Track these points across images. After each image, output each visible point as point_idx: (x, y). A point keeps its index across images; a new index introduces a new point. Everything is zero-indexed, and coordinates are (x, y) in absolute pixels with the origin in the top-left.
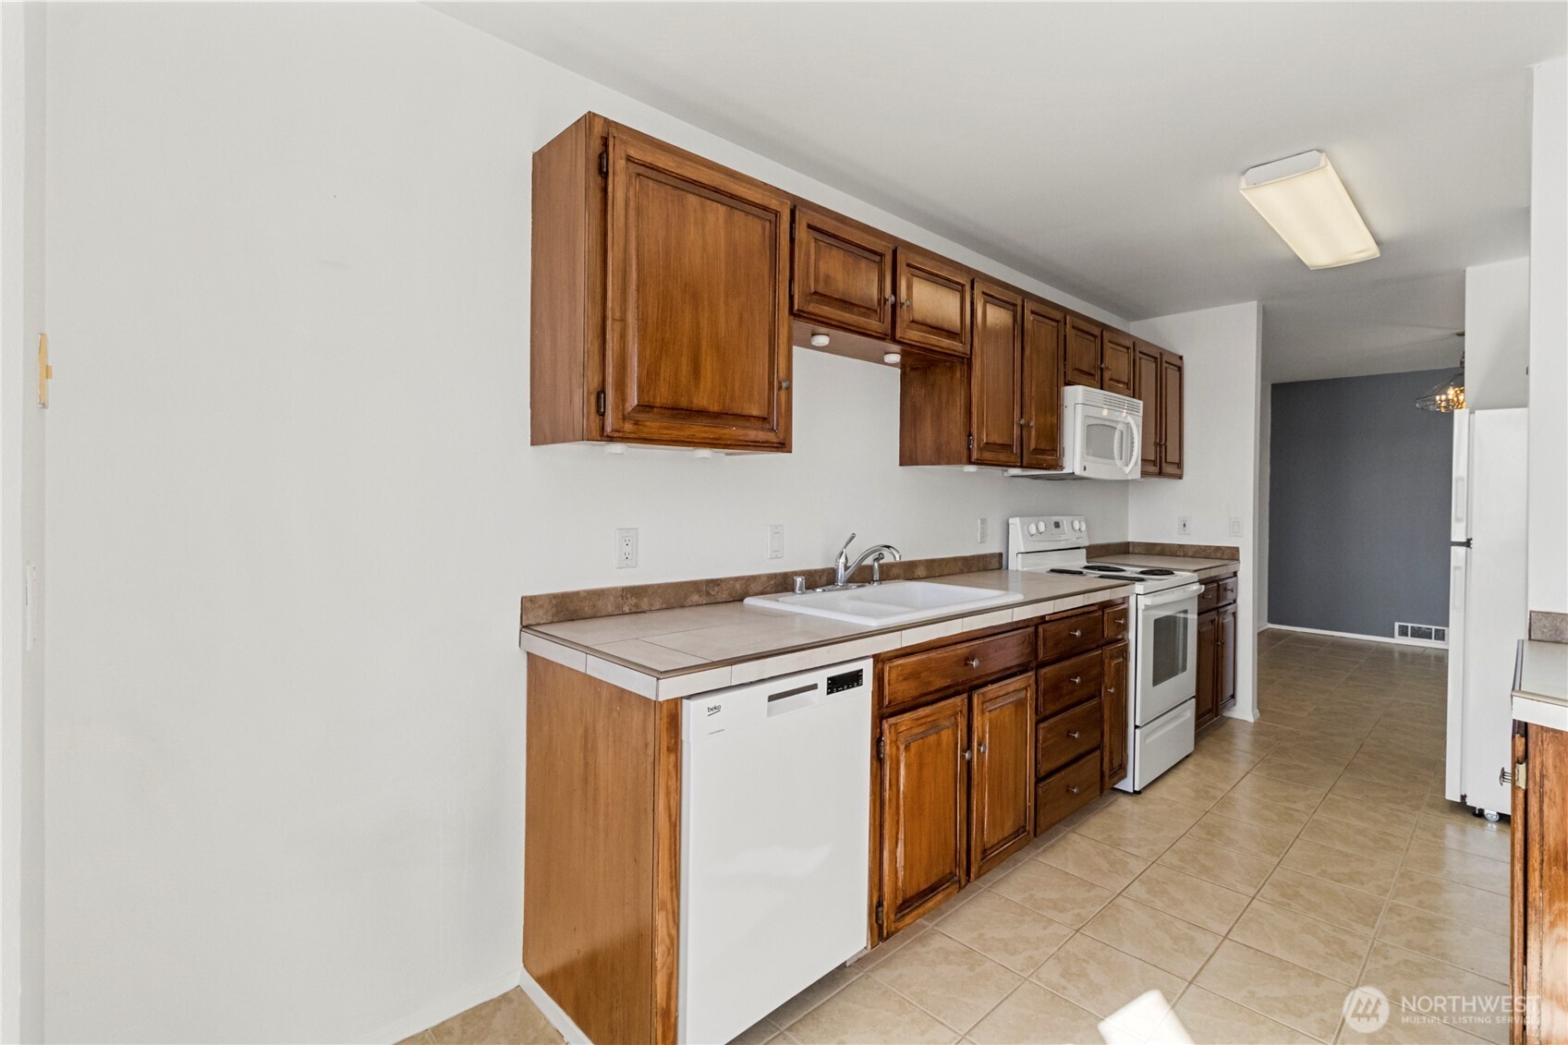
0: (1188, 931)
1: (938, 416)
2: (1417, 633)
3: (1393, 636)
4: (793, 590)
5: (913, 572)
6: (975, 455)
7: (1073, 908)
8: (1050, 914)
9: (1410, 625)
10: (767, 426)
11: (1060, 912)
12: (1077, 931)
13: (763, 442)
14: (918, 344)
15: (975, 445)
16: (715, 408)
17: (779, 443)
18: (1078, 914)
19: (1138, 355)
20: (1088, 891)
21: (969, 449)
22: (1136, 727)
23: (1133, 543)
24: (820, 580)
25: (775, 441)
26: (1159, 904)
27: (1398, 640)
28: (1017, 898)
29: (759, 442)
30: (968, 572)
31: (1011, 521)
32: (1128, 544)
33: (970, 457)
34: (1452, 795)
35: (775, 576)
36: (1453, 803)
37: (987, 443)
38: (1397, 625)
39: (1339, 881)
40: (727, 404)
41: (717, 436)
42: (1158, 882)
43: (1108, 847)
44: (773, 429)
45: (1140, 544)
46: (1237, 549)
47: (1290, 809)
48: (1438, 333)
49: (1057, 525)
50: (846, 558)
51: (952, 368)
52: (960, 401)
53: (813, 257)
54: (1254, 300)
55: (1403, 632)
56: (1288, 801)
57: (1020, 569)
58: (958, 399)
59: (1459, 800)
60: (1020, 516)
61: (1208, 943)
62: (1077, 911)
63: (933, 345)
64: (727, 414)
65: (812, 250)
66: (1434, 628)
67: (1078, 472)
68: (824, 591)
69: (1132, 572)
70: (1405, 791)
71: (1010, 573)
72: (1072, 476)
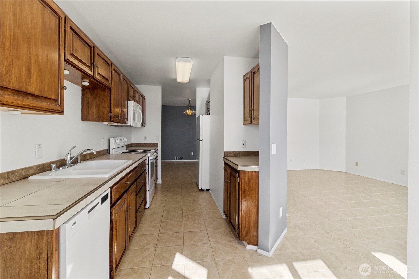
0: (176, 234)
1: (98, 106)
2: (179, 159)
3: (175, 160)
4: (51, 170)
5: (86, 158)
6: (112, 120)
7: (151, 243)
8: (148, 247)
9: (177, 157)
10: (57, 103)
11: (149, 245)
12: (156, 247)
13: (56, 110)
14: (99, 81)
15: (112, 116)
16: (37, 93)
17: (61, 111)
18: (154, 243)
19: (140, 95)
20: (152, 236)
21: (110, 117)
22: (148, 191)
23: (133, 144)
24: (62, 164)
25: (60, 110)
26: (168, 232)
27: (176, 161)
28: (137, 247)
29: (54, 110)
30: (100, 156)
31: (110, 139)
32: (131, 144)
33: (110, 119)
34: (200, 188)
35: (39, 166)
36: (200, 190)
37: (115, 115)
38: (175, 157)
39: (193, 211)
40: (42, 92)
41: (38, 106)
42: (165, 227)
43: (150, 224)
44: (59, 105)
45: (134, 144)
46: (158, 144)
47: (178, 200)
48: (185, 99)
49: (121, 140)
50: (71, 155)
51: (104, 91)
52: (107, 102)
53: (71, 40)
54: (160, 86)
55: (176, 159)
56: (176, 198)
57: (114, 153)
58: (106, 101)
59: (201, 189)
60: (113, 138)
61: (181, 235)
62: (153, 243)
63: (103, 82)
64: (42, 97)
65: (71, 37)
66: (181, 157)
67: (132, 125)
68: (63, 168)
69: (141, 151)
70: (192, 190)
71: (110, 155)
72: (130, 126)
